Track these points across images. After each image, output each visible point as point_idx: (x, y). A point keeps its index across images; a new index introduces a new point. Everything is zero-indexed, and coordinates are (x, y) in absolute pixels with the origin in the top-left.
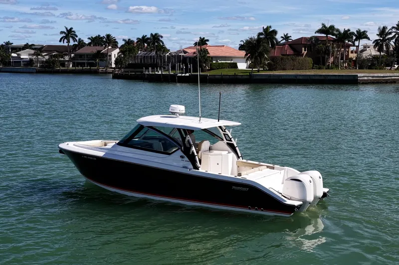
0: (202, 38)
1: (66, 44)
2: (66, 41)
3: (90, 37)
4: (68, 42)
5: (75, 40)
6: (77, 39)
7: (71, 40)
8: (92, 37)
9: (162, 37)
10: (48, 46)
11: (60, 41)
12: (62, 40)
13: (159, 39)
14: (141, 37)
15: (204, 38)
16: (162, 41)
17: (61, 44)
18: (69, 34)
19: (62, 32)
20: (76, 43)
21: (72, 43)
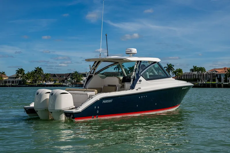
0: (195, 66)
1: (117, 71)
2: (117, 69)
3: (129, 67)
4: (119, 69)
8: (130, 67)
9: (173, 66)
11: (114, 69)
12: (116, 69)
15: (196, 67)
16: (173, 69)
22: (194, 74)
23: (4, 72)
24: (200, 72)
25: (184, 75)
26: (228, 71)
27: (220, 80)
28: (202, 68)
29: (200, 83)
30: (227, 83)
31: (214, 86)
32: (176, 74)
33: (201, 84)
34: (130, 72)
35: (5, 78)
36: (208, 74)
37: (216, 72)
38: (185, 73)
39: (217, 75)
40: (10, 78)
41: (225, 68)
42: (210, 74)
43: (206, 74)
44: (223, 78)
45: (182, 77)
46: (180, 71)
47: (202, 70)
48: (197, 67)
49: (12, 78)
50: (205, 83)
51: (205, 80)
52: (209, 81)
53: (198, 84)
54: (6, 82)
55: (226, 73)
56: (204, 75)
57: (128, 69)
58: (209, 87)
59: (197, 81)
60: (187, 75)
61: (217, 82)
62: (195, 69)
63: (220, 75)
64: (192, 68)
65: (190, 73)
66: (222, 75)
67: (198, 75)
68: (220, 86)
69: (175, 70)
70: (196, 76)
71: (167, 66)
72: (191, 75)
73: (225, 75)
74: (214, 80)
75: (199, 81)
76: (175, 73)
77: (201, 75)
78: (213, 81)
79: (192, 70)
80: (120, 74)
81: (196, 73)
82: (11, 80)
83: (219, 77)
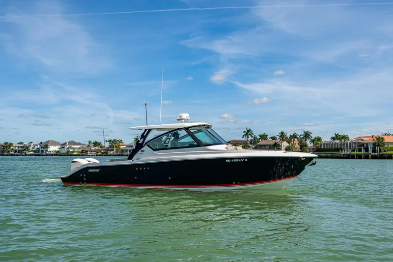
0: (336, 134)
1: (246, 139)
2: (246, 137)
3: (260, 134)
4: (248, 137)
5: (252, 137)
6: (253, 136)
7: (250, 136)
9: (311, 133)
10: (233, 141)
11: (243, 137)
13: (309, 135)
14: (292, 134)
17: (244, 139)
18: (248, 133)
19: (244, 132)
20: (253, 139)
21: (250, 138)
22: (335, 143)
23: (121, 140)
24: (343, 140)
25: (324, 144)
26: (377, 139)
27: (367, 150)
28: (345, 136)
29: (343, 153)
30: (376, 154)
31: (360, 157)
32: (314, 143)
33: (344, 155)
34: (260, 140)
35: (122, 147)
36: (353, 143)
37: (363, 140)
38: (325, 142)
39: (363, 145)
40: (128, 146)
41: (373, 136)
42: (355, 143)
43: (350, 144)
44: (370, 147)
45: (321, 146)
46: (319, 139)
47: (345, 138)
48: (339, 134)
49: (130, 146)
50: (348, 153)
51: (349, 150)
52: (353, 151)
53: (341, 154)
54: (123, 151)
55: (374, 141)
56: (347, 144)
57: (258, 137)
58: (355, 158)
59: (339, 151)
60: (327, 144)
61: (363, 152)
62: (337, 137)
63: (367, 144)
64: (334, 136)
65: (330, 142)
66: (369, 144)
67: (341, 144)
68: (367, 157)
69: (313, 139)
70: (338, 146)
71: (303, 134)
72: (332, 144)
73: (374, 144)
74: (360, 150)
75: (342, 151)
76: (313, 141)
77: (344, 144)
78: (358, 151)
79: (333, 138)
80: (249, 143)
81: (338, 141)
82: (129, 148)
83: (365, 146)
